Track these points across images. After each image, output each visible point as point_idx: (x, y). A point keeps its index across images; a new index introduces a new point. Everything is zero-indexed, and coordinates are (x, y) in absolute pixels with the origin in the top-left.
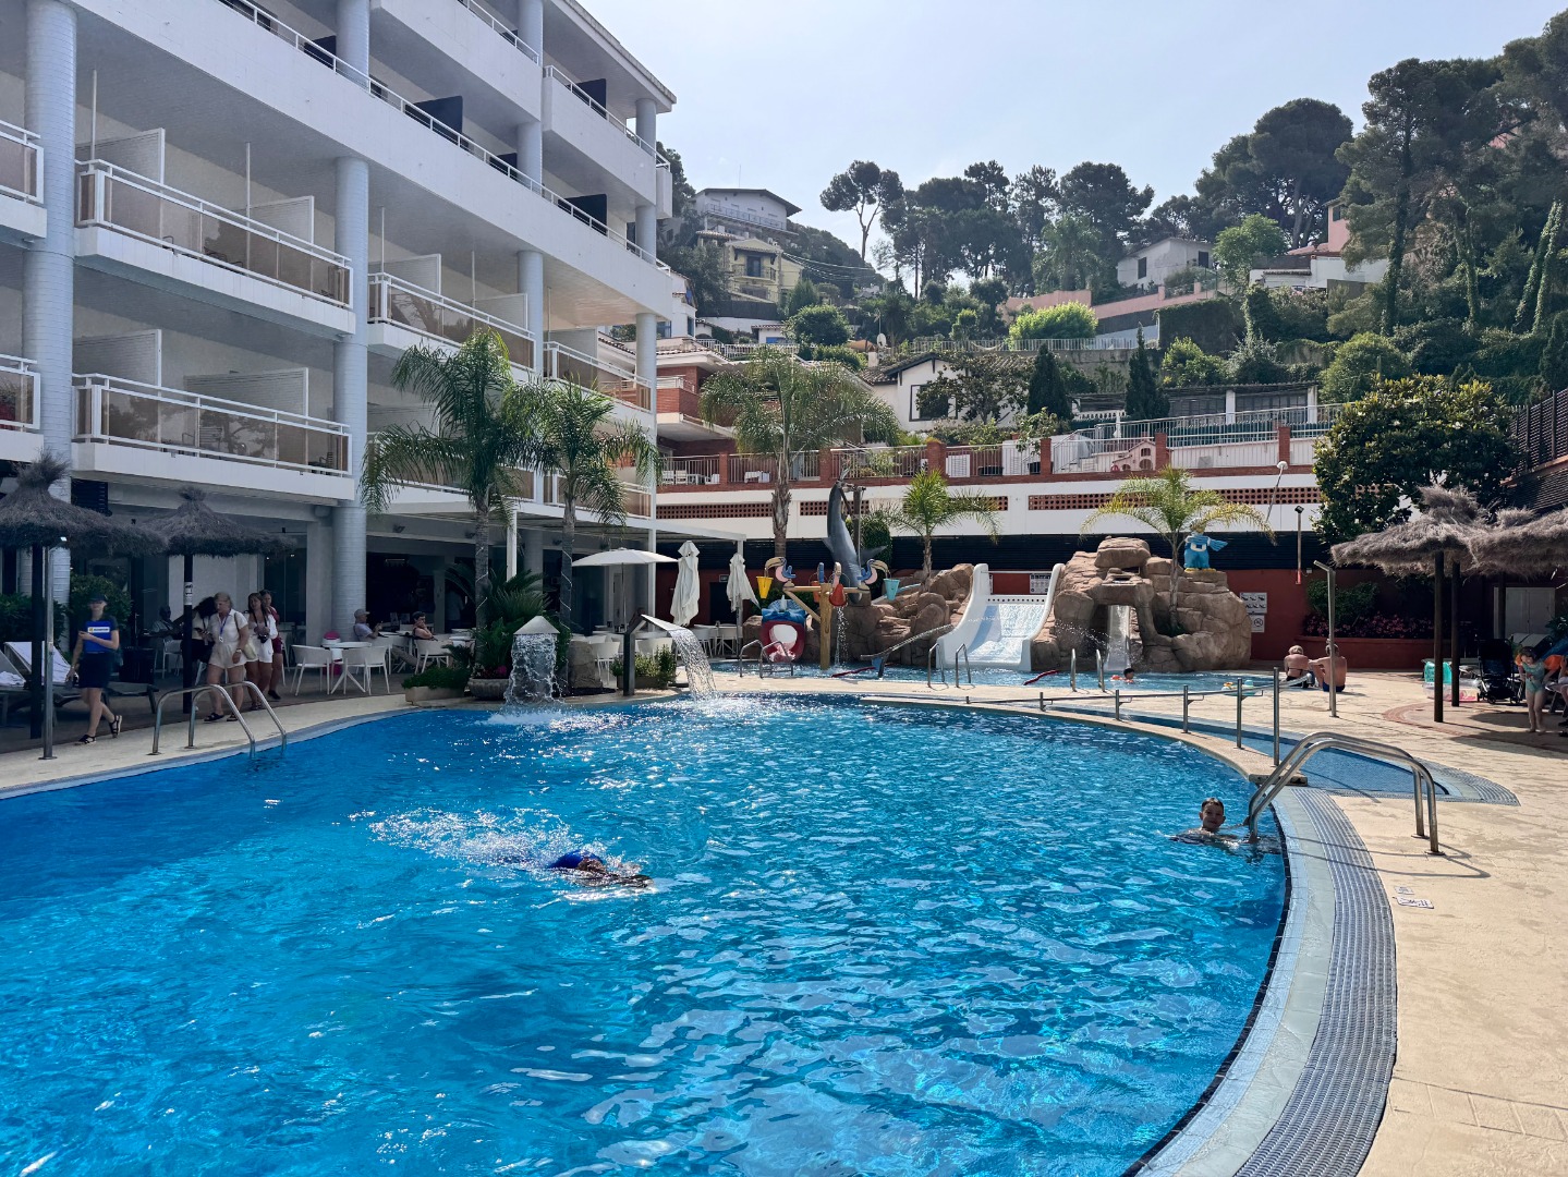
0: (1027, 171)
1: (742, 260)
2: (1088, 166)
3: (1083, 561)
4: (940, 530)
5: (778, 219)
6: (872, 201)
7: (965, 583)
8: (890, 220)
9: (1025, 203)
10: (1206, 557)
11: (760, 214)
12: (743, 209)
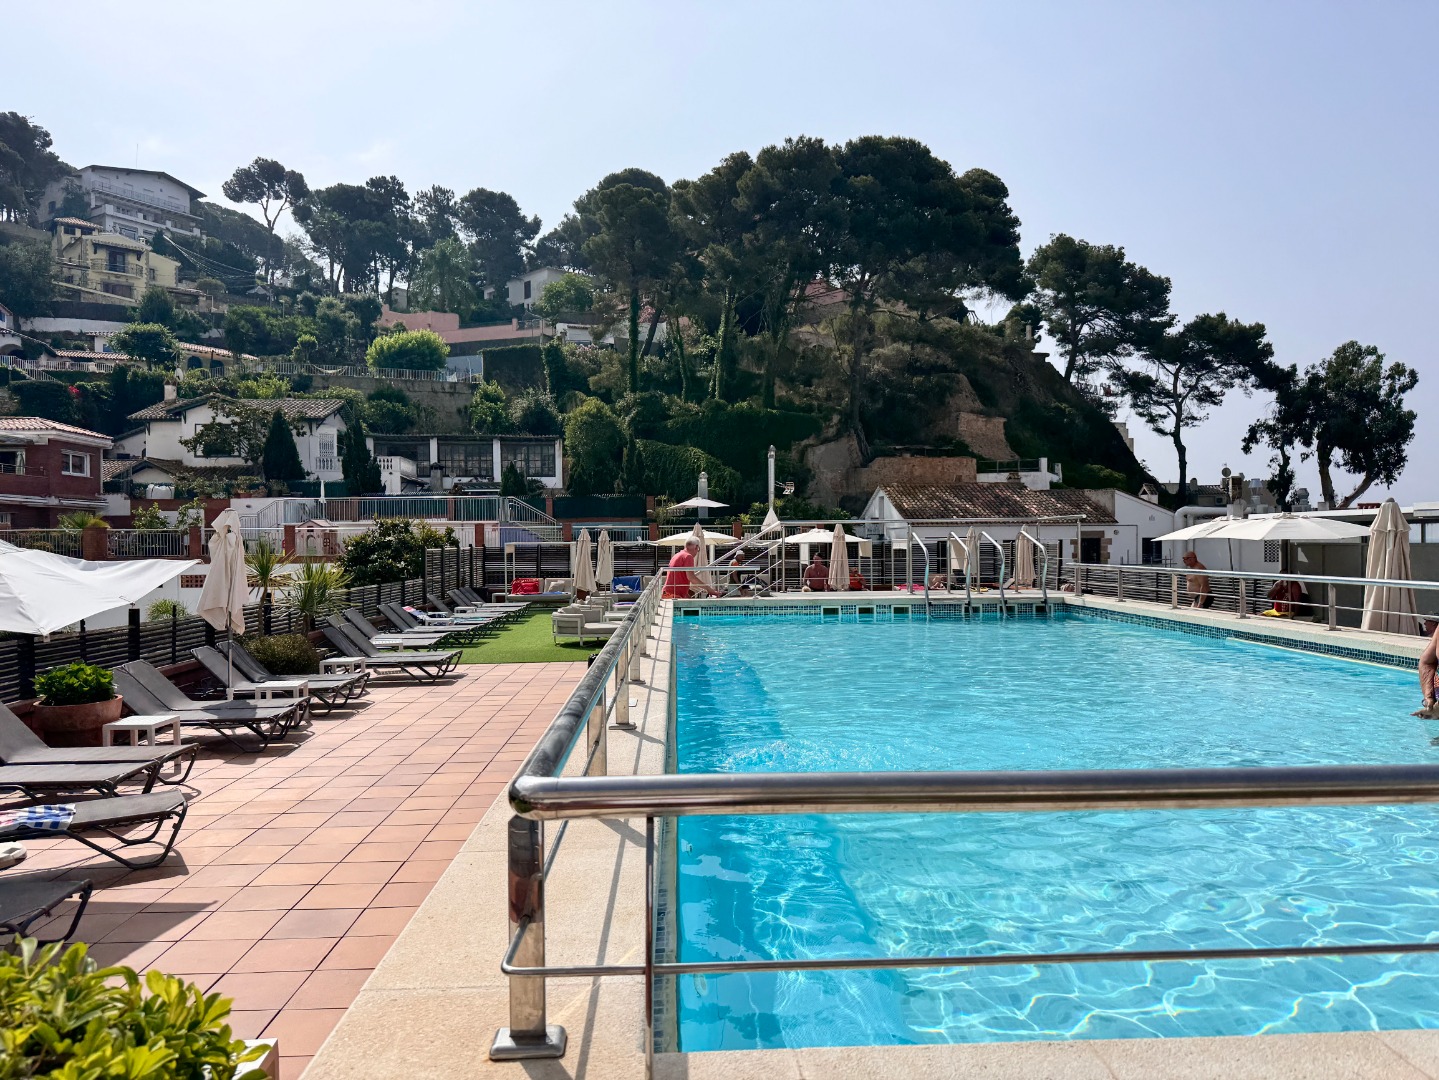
0: (428, 189)
1: (103, 255)
2: (481, 191)
5: (183, 204)
6: (278, 197)
8: (302, 215)
12: (138, 189)
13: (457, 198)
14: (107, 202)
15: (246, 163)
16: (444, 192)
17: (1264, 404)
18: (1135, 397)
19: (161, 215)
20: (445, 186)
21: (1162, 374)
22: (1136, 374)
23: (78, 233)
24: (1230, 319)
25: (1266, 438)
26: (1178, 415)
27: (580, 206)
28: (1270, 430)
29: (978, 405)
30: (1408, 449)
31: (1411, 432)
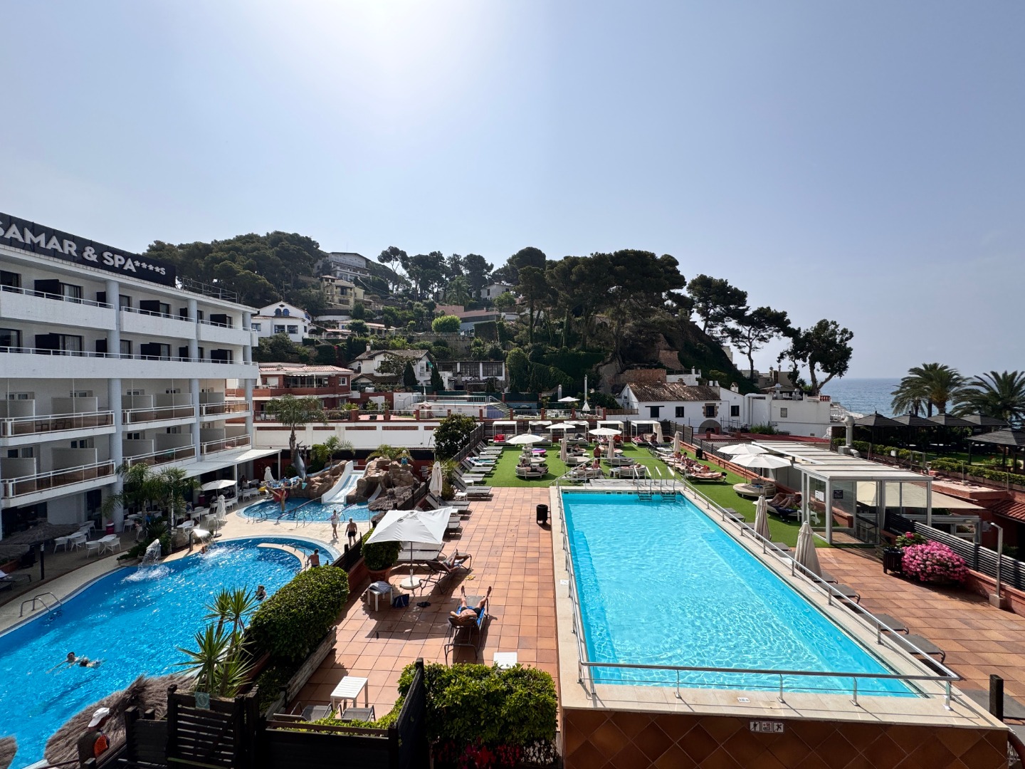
1: (339, 290)
2: (471, 255)
3: (375, 463)
6: (397, 260)
9: (452, 265)
12: (348, 260)
13: (462, 258)
14: (337, 265)
15: (386, 249)
16: (457, 256)
17: (787, 343)
18: (733, 338)
19: (356, 269)
20: (458, 254)
21: (745, 330)
22: (733, 329)
23: (330, 281)
24: (772, 309)
25: (788, 357)
26: (750, 347)
27: (510, 261)
28: (789, 353)
29: (667, 346)
30: (849, 363)
31: (850, 356)
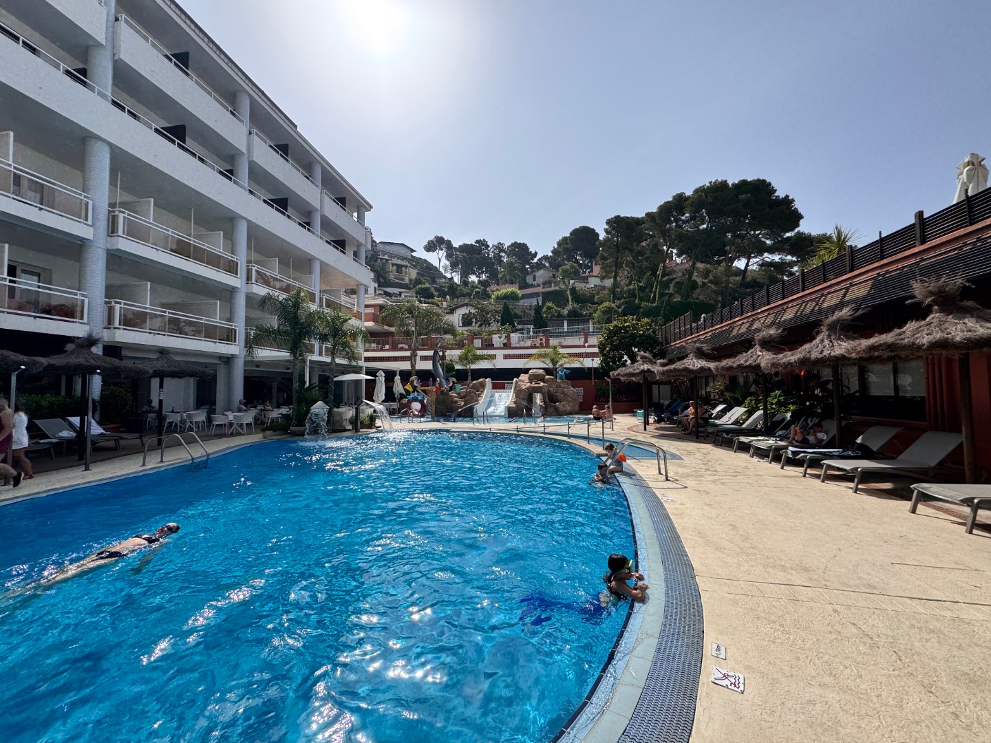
0: (496, 244)
1: (395, 268)
2: (516, 243)
3: (524, 377)
4: (473, 367)
5: (408, 254)
6: (442, 250)
7: (483, 386)
8: (448, 257)
9: (495, 254)
10: (564, 376)
11: (403, 252)
12: (395, 250)
13: (506, 246)
14: (385, 254)
15: (432, 238)
20: (502, 242)
27: (559, 244)
